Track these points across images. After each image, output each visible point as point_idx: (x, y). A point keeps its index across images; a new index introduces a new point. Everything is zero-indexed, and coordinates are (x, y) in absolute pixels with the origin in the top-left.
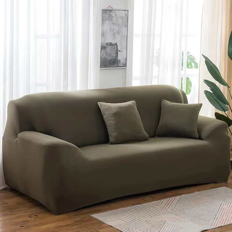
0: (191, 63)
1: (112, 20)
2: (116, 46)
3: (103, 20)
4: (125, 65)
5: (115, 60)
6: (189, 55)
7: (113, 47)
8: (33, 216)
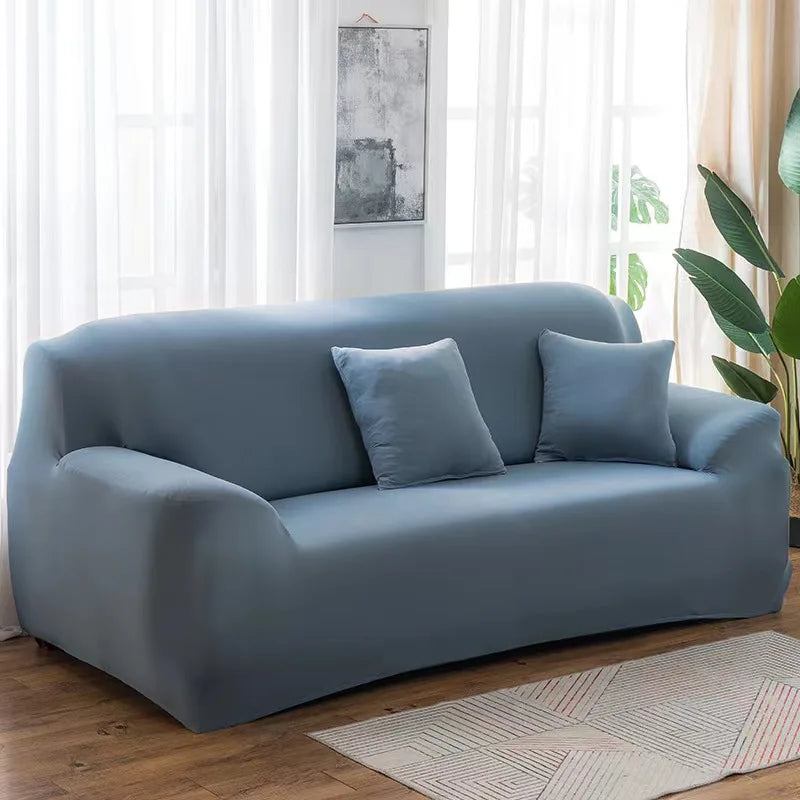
0: (645, 205)
1: (373, 63)
2: (388, 151)
4: (420, 214)
6: (637, 177)
7: (379, 152)
8: (112, 728)
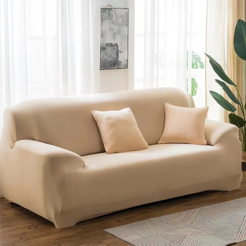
0: (196, 63)
1: (111, 19)
2: (116, 47)
3: (102, 20)
4: (126, 67)
5: (116, 62)
6: (194, 54)
7: (113, 47)
8: (32, 227)
